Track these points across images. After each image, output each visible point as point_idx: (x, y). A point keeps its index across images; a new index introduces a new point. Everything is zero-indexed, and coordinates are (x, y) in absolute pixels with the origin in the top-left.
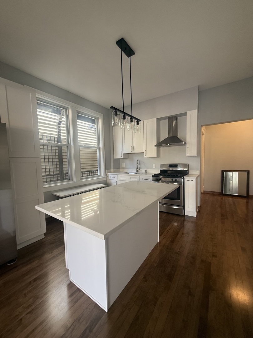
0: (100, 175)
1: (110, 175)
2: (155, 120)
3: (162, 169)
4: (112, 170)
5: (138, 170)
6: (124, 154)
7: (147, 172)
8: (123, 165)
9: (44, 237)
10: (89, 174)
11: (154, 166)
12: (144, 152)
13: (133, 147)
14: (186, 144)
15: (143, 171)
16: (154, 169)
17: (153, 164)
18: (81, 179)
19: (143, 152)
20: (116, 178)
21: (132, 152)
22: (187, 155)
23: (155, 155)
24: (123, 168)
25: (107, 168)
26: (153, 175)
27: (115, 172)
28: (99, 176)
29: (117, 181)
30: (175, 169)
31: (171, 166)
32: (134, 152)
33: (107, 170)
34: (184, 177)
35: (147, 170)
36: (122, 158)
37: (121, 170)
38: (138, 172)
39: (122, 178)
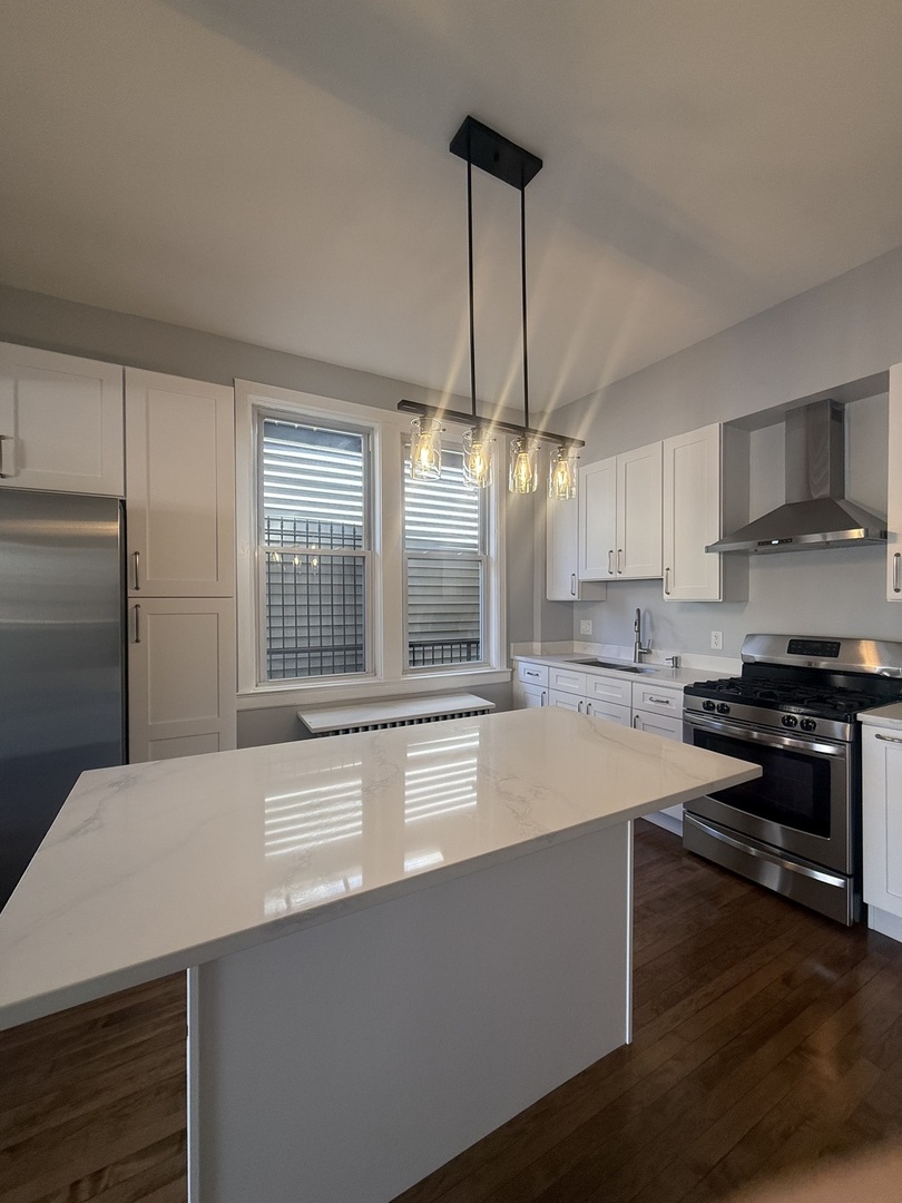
0: (487, 662)
1: (523, 665)
2: (713, 432)
3: (758, 657)
4: (537, 646)
5: (643, 653)
6: (585, 583)
7: (683, 665)
8: (586, 627)
10: (469, 653)
11: (717, 639)
12: (664, 578)
13: (617, 555)
14: (886, 537)
15: (660, 659)
16: (714, 652)
17: (713, 633)
18: (405, 672)
19: (659, 575)
20: (542, 679)
21: (612, 577)
22: (890, 595)
23: (713, 592)
24: (586, 639)
25: (516, 634)
27: (546, 654)
28: (479, 666)
29: (546, 690)
30: (824, 663)
31: (798, 645)
32: (619, 577)
33: (512, 645)
34: (861, 716)
35: (682, 656)
36: (575, 598)
37: (578, 648)
38: (640, 661)
39: (563, 683)
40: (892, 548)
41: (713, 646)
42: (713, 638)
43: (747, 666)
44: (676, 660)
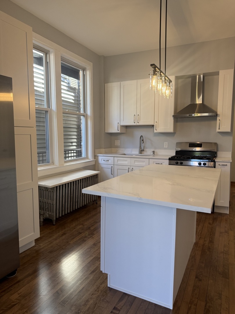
0: (87, 158)
1: (101, 158)
3: (179, 149)
4: (103, 150)
5: (141, 151)
6: (123, 126)
8: (117, 143)
9: (34, 244)
11: (166, 145)
12: (155, 125)
13: (137, 116)
14: (217, 116)
15: (149, 152)
16: (165, 149)
18: (65, 162)
19: (152, 123)
20: (111, 162)
21: (135, 124)
22: (218, 130)
24: (117, 147)
26: (170, 157)
28: (84, 159)
29: (112, 166)
31: (191, 145)
32: (138, 124)
33: (96, 150)
34: (216, 160)
35: (156, 151)
36: (119, 132)
37: (114, 150)
38: (141, 153)
39: (119, 162)
40: (218, 118)
41: (165, 147)
42: (165, 144)
43: (177, 152)
44: (154, 152)
